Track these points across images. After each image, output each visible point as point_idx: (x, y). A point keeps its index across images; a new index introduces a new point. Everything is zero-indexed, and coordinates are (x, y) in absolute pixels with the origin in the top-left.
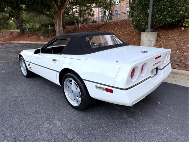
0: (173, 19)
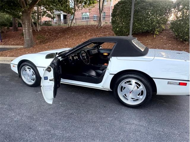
0: (149, 28)
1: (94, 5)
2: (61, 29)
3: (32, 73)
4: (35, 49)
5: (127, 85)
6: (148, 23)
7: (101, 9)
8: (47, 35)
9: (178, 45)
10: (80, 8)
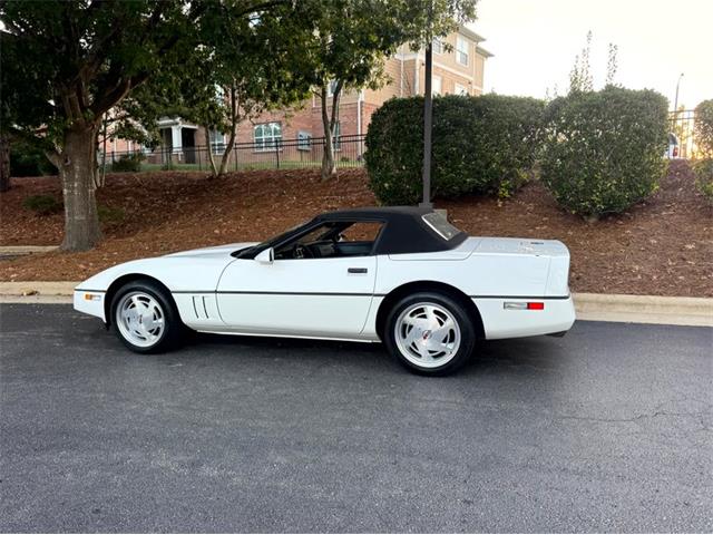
0: (479, 179)
1: (303, 102)
2: (185, 182)
3: (154, 311)
4: (106, 255)
5: (415, 321)
6: (477, 164)
7: (330, 118)
8: (131, 206)
9: (569, 226)
10: (254, 112)
